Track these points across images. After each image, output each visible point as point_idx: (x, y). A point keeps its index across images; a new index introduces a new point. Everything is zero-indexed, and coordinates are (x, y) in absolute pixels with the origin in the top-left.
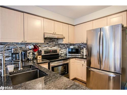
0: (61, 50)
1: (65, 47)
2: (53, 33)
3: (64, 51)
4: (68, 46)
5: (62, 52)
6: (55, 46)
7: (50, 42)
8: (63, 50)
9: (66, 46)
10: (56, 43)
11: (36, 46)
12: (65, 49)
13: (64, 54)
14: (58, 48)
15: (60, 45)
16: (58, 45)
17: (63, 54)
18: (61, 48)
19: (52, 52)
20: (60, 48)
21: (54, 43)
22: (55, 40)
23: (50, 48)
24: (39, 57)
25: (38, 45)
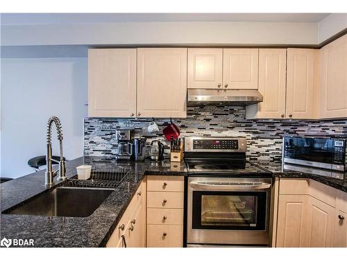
0: (258, 141)
1: (274, 133)
2: (219, 86)
3: (269, 146)
4: (288, 128)
5: (259, 147)
6: (232, 128)
7: (216, 115)
8: (267, 142)
9: (282, 129)
10: (239, 119)
11: (172, 126)
12: (275, 140)
13: (268, 155)
14: (244, 134)
15: (255, 125)
16: (246, 126)
17: (263, 154)
18: (257, 135)
19: (218, 144)
20: (252, 135)
21: (232, 117)
22: (236, 109)
23: (214, 134)
24: (173, 154)
25: (178, 125)
